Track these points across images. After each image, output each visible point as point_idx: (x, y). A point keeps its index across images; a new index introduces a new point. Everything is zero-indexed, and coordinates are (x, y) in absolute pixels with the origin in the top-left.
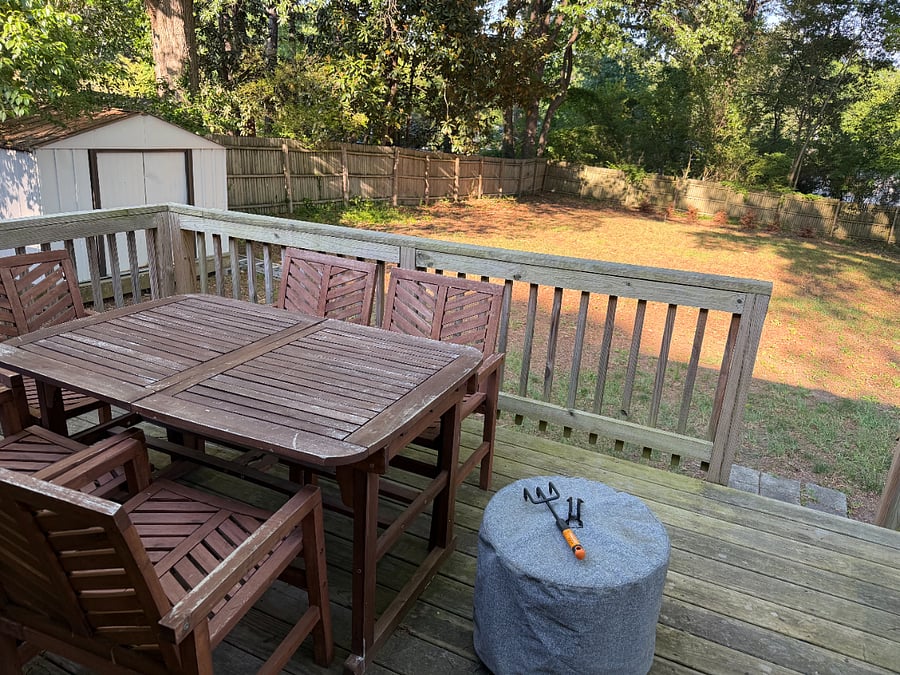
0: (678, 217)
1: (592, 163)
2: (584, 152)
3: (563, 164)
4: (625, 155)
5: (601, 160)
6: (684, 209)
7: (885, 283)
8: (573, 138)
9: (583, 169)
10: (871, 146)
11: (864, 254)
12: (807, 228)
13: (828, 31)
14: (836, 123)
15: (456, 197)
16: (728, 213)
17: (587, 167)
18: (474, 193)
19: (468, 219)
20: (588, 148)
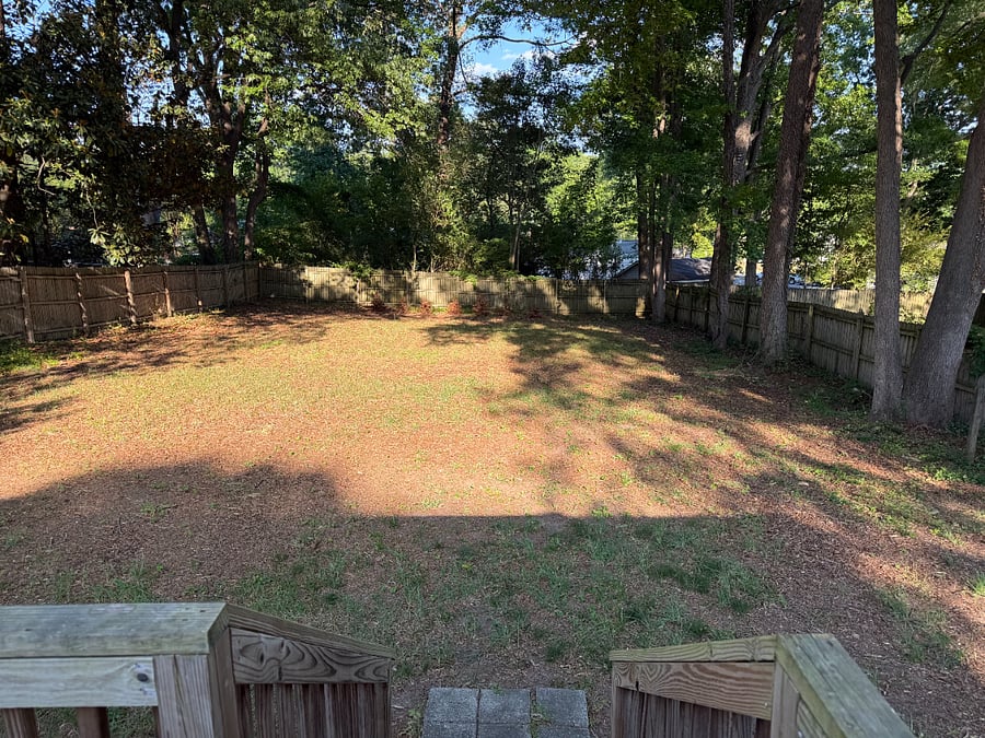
0: (413, 312)
1: (313, 263)
2: (301, 251)
3: (279, 265)
4: (348, 251)
5: (322, 259)
6: (418, 302)
7: (604, 356)
8: (284, 237)
9: (303, 270)
10: (572, 225)
11: (586, 328)
12: (535, 309)
13: (517, 121)
14: (540, 204)
15: (133, 319)
16: (461, 302)
17: (307, 268)
18: (160, 310)
19: (145, 347)
20: (305, 247)
